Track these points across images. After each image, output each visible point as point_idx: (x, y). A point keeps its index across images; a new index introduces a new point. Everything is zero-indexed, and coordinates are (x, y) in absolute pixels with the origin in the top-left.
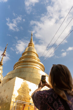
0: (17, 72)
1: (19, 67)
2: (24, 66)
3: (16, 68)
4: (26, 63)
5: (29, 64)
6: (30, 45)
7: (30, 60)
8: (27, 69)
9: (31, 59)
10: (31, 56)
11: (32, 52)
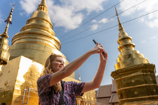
0: (20, 49)
1: (22, 41)
2: (31, 40)
3: (17, 42)
4: (34, 36)
5: (39, 39)
6: (41, 8)
7: (40, 32)
8: (35, 45)
9: (42, 30)
10: (42, 26)
11: (44, 19)
